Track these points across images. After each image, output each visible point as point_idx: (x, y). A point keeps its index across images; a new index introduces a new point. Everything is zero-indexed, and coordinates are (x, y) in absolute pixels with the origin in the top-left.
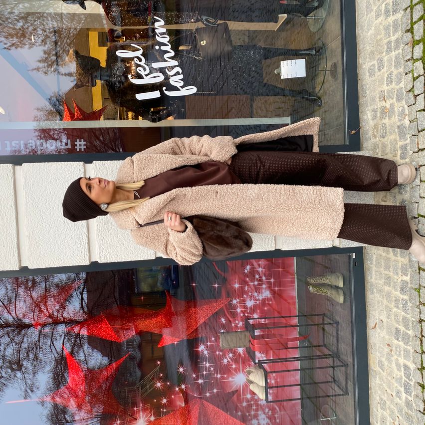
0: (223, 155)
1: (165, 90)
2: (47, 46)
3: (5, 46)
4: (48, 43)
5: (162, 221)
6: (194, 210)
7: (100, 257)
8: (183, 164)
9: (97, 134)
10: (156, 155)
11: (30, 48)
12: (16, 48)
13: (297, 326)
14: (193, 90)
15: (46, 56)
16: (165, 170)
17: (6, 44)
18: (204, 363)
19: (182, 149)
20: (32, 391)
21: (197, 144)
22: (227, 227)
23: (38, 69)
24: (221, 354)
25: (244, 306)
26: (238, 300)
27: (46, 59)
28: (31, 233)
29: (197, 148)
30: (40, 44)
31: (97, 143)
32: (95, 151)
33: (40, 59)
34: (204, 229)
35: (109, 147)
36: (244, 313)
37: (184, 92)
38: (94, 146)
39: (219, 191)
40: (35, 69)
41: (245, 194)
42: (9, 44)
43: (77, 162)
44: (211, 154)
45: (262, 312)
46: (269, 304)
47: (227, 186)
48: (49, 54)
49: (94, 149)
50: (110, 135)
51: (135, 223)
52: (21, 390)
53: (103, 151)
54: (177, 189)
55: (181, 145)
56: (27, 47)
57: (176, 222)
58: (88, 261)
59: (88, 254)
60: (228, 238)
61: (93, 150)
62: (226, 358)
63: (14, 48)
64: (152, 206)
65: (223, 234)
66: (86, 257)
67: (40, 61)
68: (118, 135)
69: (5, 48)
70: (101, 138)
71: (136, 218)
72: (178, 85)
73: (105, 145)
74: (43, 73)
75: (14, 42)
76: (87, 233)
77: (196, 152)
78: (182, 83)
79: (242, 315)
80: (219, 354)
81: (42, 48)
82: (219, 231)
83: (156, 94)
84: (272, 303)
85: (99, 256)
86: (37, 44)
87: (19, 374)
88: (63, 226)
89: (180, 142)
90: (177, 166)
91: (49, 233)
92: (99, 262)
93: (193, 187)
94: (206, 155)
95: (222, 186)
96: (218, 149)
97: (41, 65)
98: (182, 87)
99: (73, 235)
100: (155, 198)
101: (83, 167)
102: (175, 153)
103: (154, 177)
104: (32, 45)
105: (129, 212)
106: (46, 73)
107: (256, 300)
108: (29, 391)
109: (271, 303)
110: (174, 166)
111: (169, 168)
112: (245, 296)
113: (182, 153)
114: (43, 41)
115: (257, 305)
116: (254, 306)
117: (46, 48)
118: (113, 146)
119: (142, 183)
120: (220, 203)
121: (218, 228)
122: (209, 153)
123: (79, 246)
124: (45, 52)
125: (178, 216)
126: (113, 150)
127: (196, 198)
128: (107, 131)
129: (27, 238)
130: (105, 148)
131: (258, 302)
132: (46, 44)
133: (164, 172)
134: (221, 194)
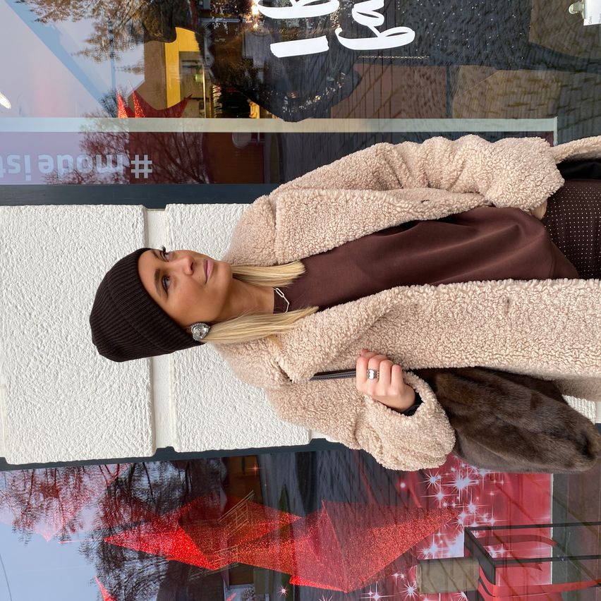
0: (529, 192)
1: (340, 35)
2: (100, 18)
3: (39, 17)
4: (102, 12)
5: (351, 372)
6: (440, 348)
7: (179, 437)
8: (408, 218)
9: (172, 155)
10: (336, 193)
11: (75, 20)
12: (55, 20)
13: (550, 526)
14: (405, 36)
15: (100, 33)
16: (360, 234)
17: (40, 14)
18: (370, 593)
19: (400, 173)
20: (73, 530)
21: (445, 160)
22: (535, 403)
23: (86, 53)
24: (403, 576)
25: (450, 488)
26: (439, 477)
27: (99, 38)
28: (14, 378)
29: (446, 170)
30: (91, 14)
31: (172, 168)
32: (169, 179)
33: (89, 38)
34: (469, 407)
35: (189, 175)
36: (450, 502)
37: (384, 41)
38: (168, 172)
39: (515, 298)
40: (82, 53)
41: (590, 311)
42: (45, 14)
43: (129, 206)
44: (489, 187)
45: (485, 499)
46: (499, 486)
47: (539, 287)
48: (103, 30)
49: (167, 176)
50: (191, 156)
51: (277, 375)
52: (57, 527)
53: (181, 180)
54: (396, 290)
55: (397, 163)
56: (70, 18)
57: (390, 386)
58: (150, 447)
59: (150, 432)
60: (535, 434)
61: (165, 177)
62: (412, 585)
63: (51, 20)
64: (326, 338)
65: (521, 423)
66: (145, 438)
67: (90, 41)
68: (202, 156)
69: (38, 20)
70: (178, 161)
71: (281, 364)
72: (372, 24)
73: (183, 170)
74: (93, 59)
75: (52, 10)
76: (148, 381)
77: (443, 182)
78: (381, 20)
79: (445, 505)
80: (399, 577)
81: (93, 20)
82: (511, 415)
83: (319, 45)
84: (504, 483)
85: (175, 436)
86: (86, 15)
87: (55, 503)
88: (92, 362)
89: (395, 154)
90: (394, 222)
91: (57, 378)
92: (177, 449)
93: (441, 286)
94: (473, 191)
95: (526, 284)
96: (514, 175)
97: (90, 46)
98: (380, 29)
99: (115, 386)
100: (333, 312)
101: (141, 219)
102: (382, 186)
103: (329, 251)
104: (78, 17)
105: (262, 346)
106: (98, 59)
107: (474, 477)
108: (69, 530)
109: (502, 482)
110: (384, 224)
111: (371, 228)
112: (453, 469)
113: (399, 183)
114: (94, 10)
115: (477, 486)
116: (470, 488)
117: (99, 20)
118: (194, 172)
119: (297, 270)
120: (517, 336)
121: (509, 406)
122: (481, 187)
123: (129, 411)
124: (98, 28)
125: (395, 368)
126: (195, 178)
127: (447, 316)
128: (186, 150)
129: (4, 391)
130: (183, 175)
131: (477, 482)
132: (98, 15)
133: (356, 240)
134: (519, 309)
